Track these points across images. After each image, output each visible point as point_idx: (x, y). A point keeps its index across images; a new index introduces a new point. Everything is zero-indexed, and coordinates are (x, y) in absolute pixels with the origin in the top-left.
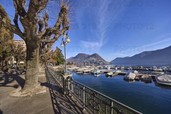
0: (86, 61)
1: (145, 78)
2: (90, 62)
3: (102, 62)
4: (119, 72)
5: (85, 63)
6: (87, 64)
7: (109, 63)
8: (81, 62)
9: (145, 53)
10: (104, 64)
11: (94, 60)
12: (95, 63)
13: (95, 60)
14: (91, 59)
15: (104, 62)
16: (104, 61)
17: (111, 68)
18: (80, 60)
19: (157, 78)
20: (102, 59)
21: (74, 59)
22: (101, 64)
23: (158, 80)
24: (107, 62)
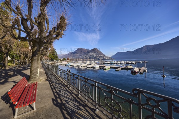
0: (85, 57)
2: (90, 57)
3: (102, 57)
5: (84, 58)
6: (86, 59)
7: (110, 58)
8: (80, 57)
9: (147, 47)
10: (104, 59)
11: (93, 55)
12: (95, 58)
13: (95, 55)
14: (91, 54)
15: (104, 57)
16: (104, 55)
18: (79, 56)
20: (102, 54)
21: (73, 55)
22: (101, 59)
24: (107, 57)
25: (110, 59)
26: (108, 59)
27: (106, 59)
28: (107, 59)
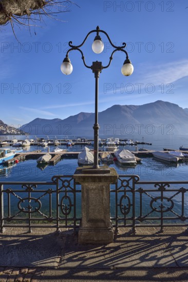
1: (107, 158)
4: (59, 151)
7: (17, 130)
17: (31, 145)
19: (119, 156)
23: (121, 158)
24: (10, 128)
25: (18, 134)
26: (13, 134)
27: (8, 134)
28: (11, 134)
